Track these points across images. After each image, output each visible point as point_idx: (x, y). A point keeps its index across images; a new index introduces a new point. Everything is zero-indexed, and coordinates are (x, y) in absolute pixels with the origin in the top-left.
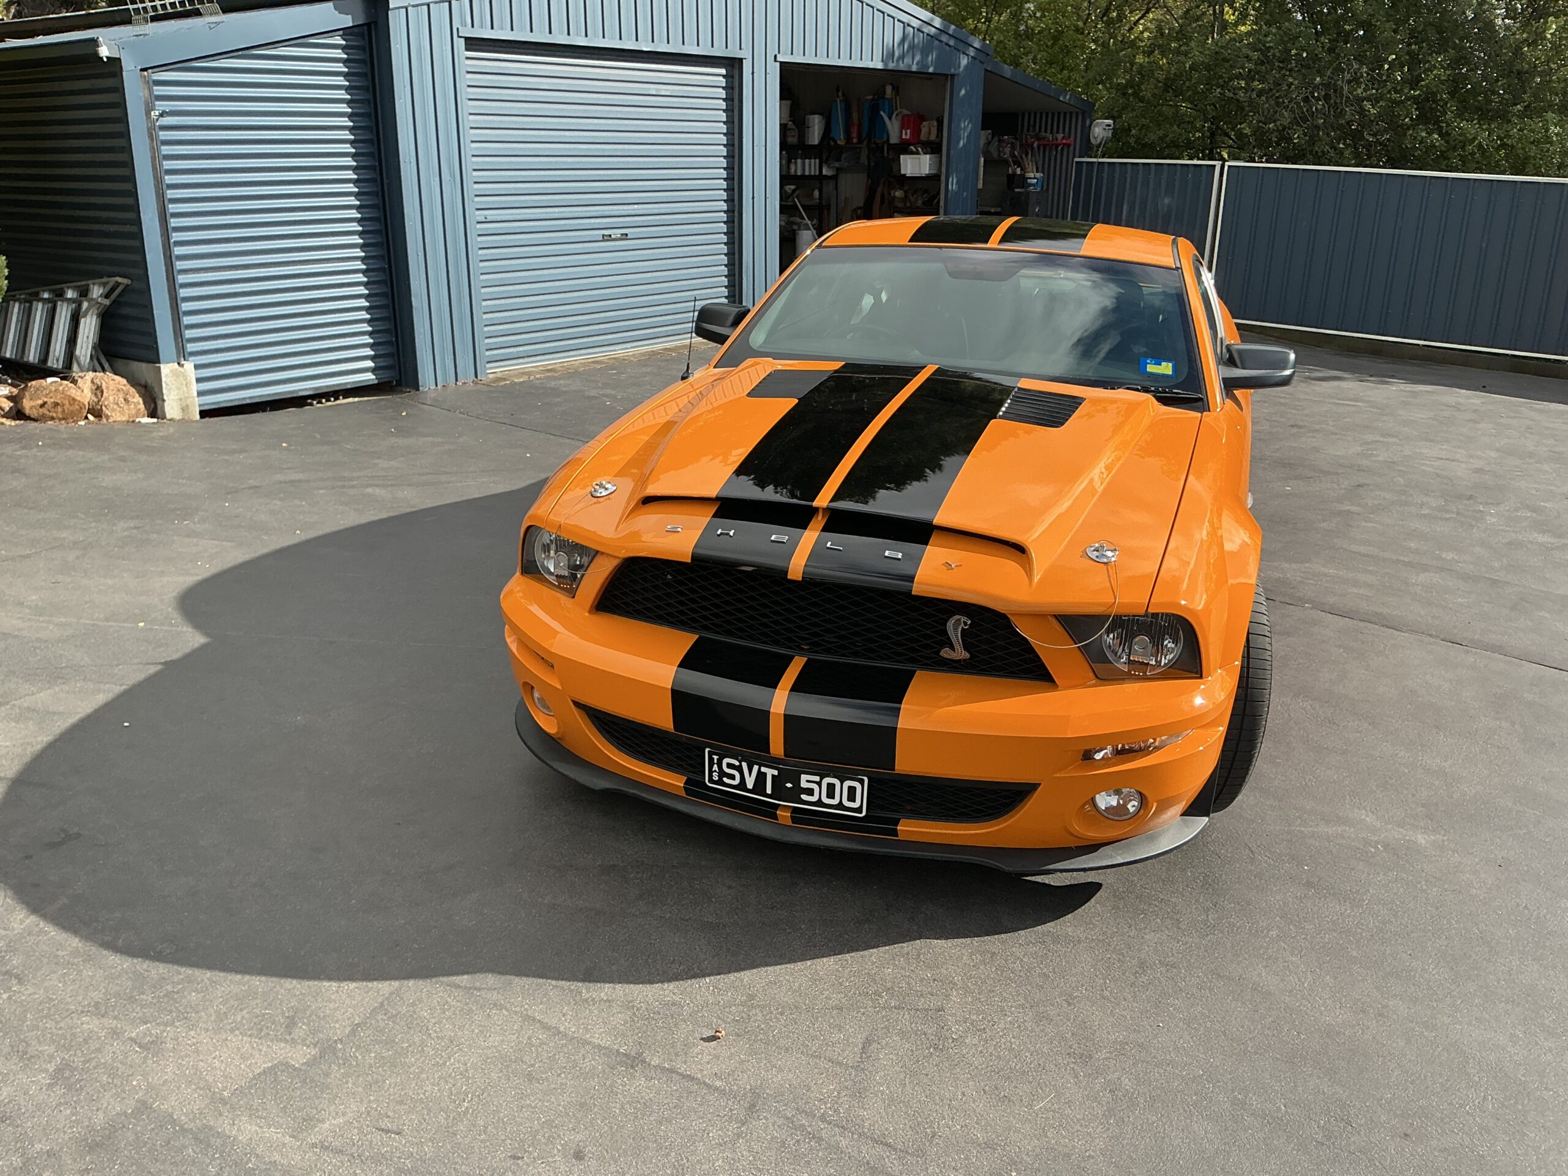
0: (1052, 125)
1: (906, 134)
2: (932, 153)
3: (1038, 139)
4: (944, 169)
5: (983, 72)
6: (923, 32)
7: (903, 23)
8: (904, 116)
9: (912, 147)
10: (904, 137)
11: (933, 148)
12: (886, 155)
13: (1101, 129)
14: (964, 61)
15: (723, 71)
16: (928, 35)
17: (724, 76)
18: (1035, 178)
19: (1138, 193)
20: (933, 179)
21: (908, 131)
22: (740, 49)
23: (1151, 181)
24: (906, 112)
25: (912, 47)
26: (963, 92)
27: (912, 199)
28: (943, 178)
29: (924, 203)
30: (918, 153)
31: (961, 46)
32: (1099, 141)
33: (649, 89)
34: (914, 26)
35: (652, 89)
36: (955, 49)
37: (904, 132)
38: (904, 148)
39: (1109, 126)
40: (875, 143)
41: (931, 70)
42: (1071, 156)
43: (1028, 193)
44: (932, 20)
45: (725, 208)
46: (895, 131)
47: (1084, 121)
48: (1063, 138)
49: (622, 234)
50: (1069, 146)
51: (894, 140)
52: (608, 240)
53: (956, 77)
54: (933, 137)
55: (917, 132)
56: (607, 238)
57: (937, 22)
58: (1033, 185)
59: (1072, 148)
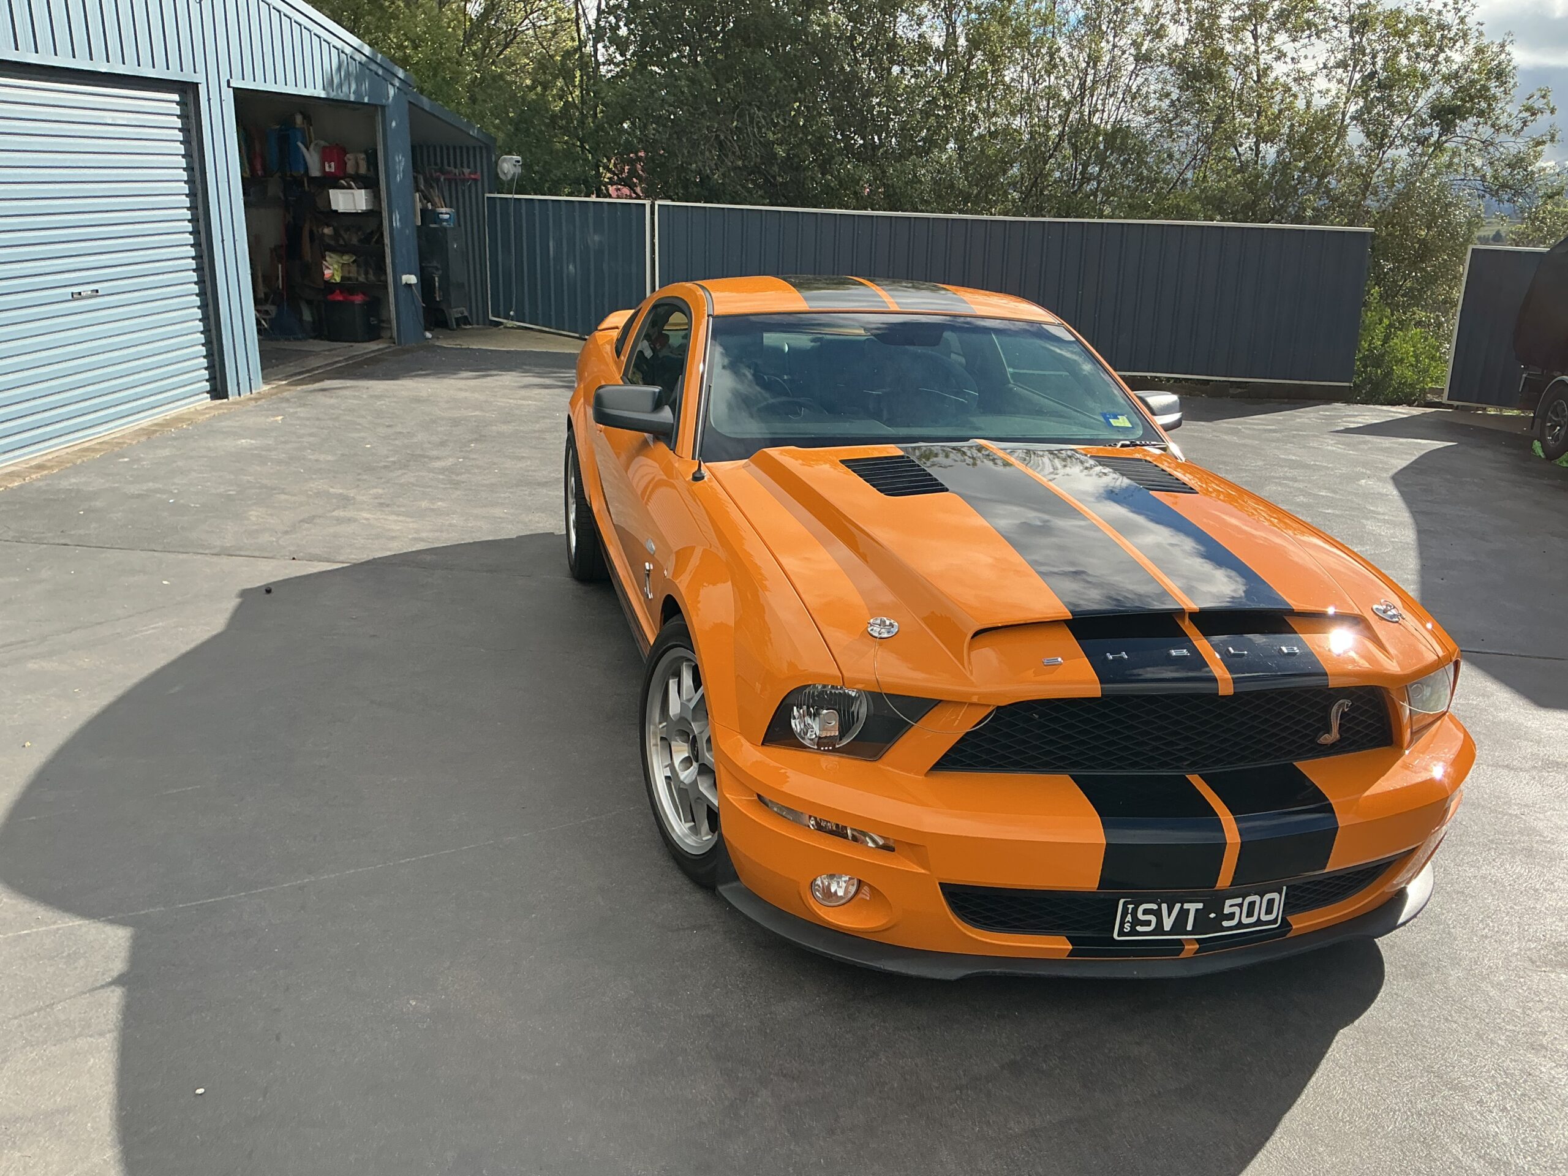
0: (455, 158)
1: (330, 167)
2: (365, 188)
3: (443, 173)
4: (384, 205)
5: (407, 105)
6: (355, 60)
7: (338, 49)
8: (324, 148)
9: (343, 182)
10: (327, 169)
11: (369, 183)
12: (306, 188)
13: (509, 165)
14: (392, 92)
15: (176, 97)
16: (360, 63)
17: (178, 103)
18: (446, 214)
19: (564, 228)
20: (373, 214)
21: (333, 164)
22: (195, 72)
23: (577, 219)
24: (323, 143)
25: (348, 74)
26: (394, 124)
27: (346, 237)
28: (385, 214)
29: (360, 241)
30: (350, 188)
31: (388, 76)
32: (509, 177)
33: (104, 117)
34: (347, 52)
35: (108, 117)
36: (384, 78)
37: (327, 165)
38: (333, 181)
39: (518, 162)
40: (291, 176)
41: (366, 100)
42: (480, 190)
43: (445, 229)
44: (362, 46)
45: (193, 254)
46: (313, 162)
47: (489, 158)
48: (470, 173)
49: (92, 291)
50: (475, 180)
51: (315, 172)
52: (78, 299)
53: (387, 109)
54: (363, 170)
55: (341, 165)
56: (77, 296)
57: (367, 50)
58: (446, 220)
59: (479, 183)
